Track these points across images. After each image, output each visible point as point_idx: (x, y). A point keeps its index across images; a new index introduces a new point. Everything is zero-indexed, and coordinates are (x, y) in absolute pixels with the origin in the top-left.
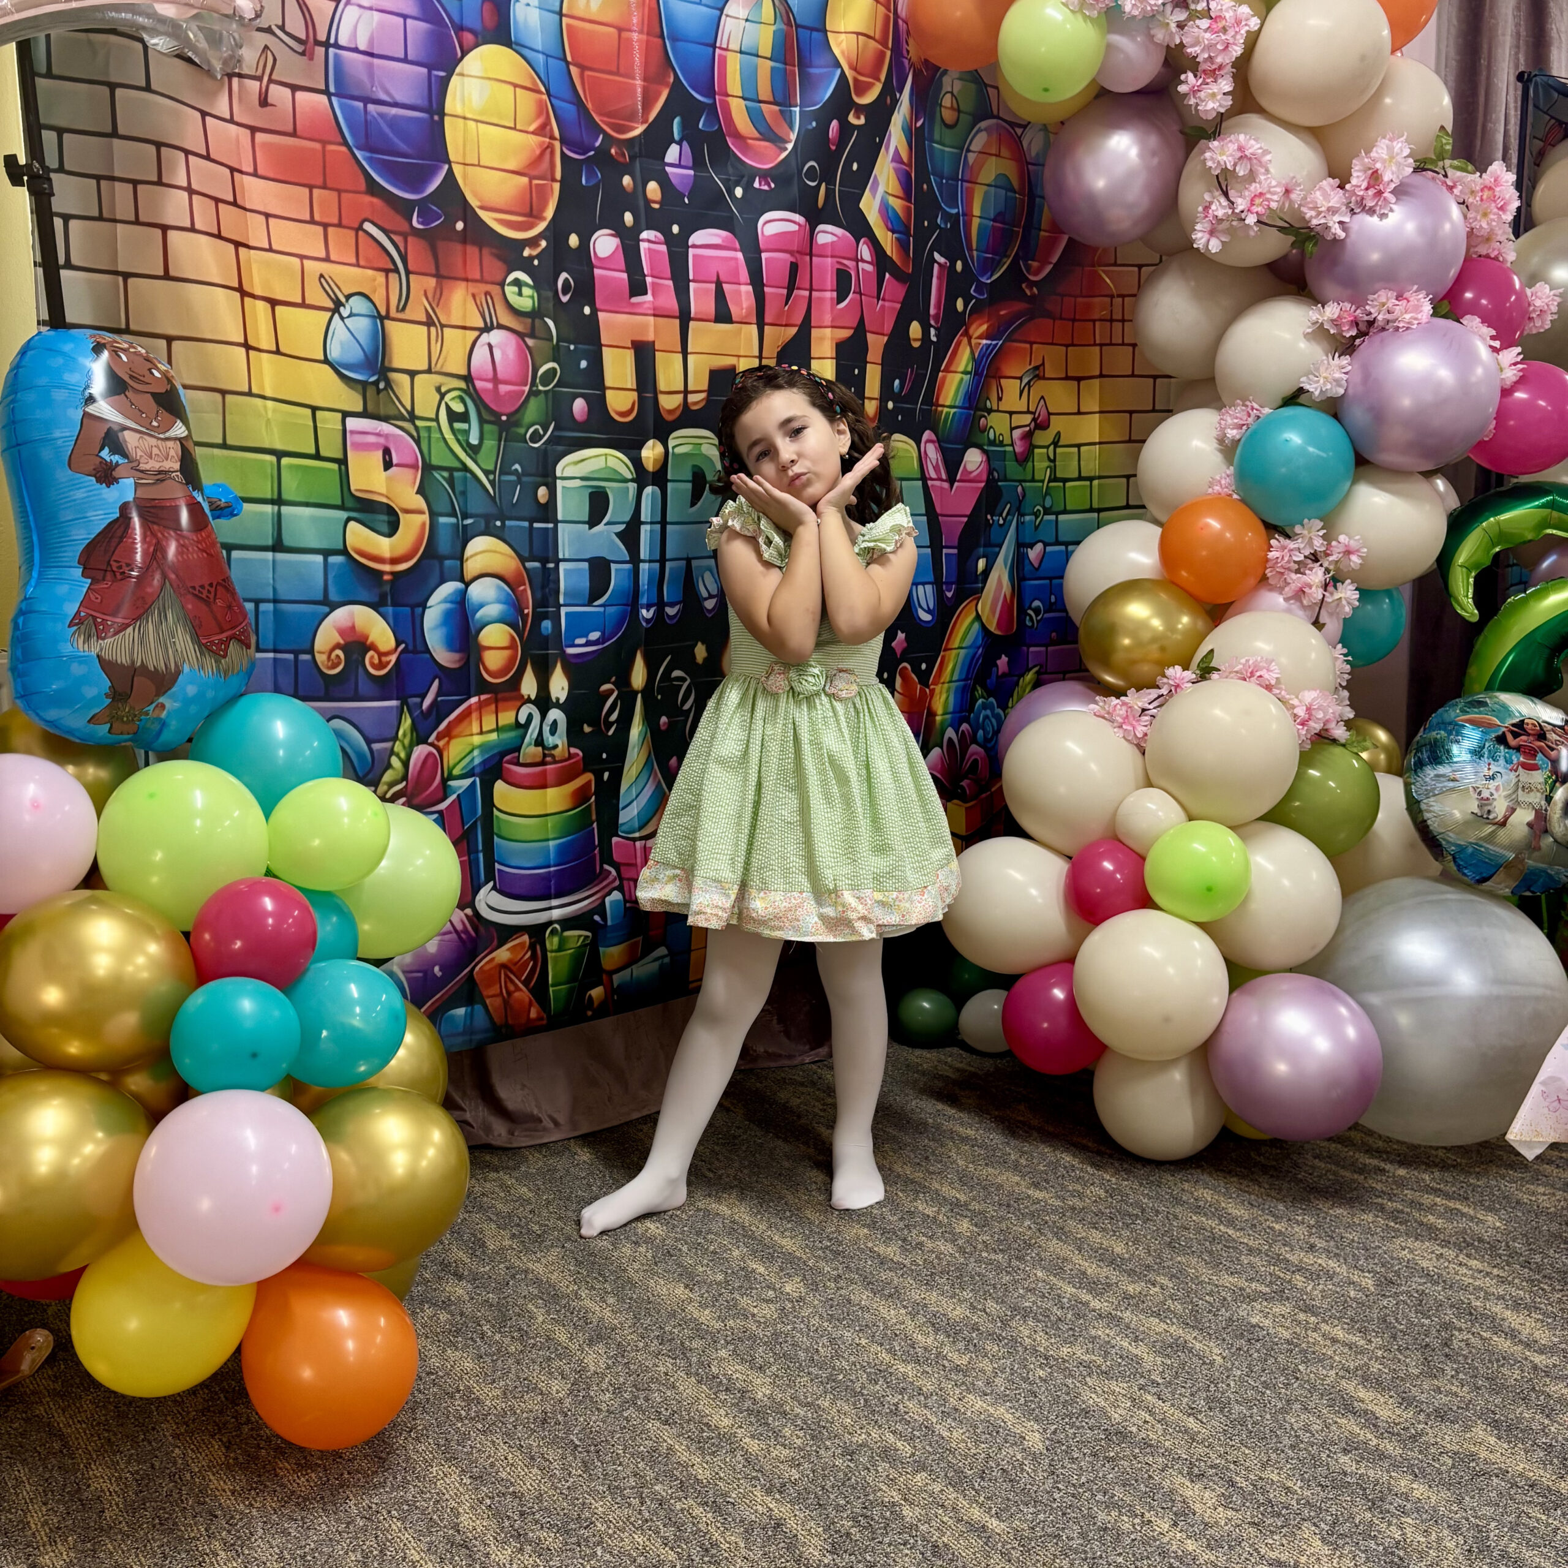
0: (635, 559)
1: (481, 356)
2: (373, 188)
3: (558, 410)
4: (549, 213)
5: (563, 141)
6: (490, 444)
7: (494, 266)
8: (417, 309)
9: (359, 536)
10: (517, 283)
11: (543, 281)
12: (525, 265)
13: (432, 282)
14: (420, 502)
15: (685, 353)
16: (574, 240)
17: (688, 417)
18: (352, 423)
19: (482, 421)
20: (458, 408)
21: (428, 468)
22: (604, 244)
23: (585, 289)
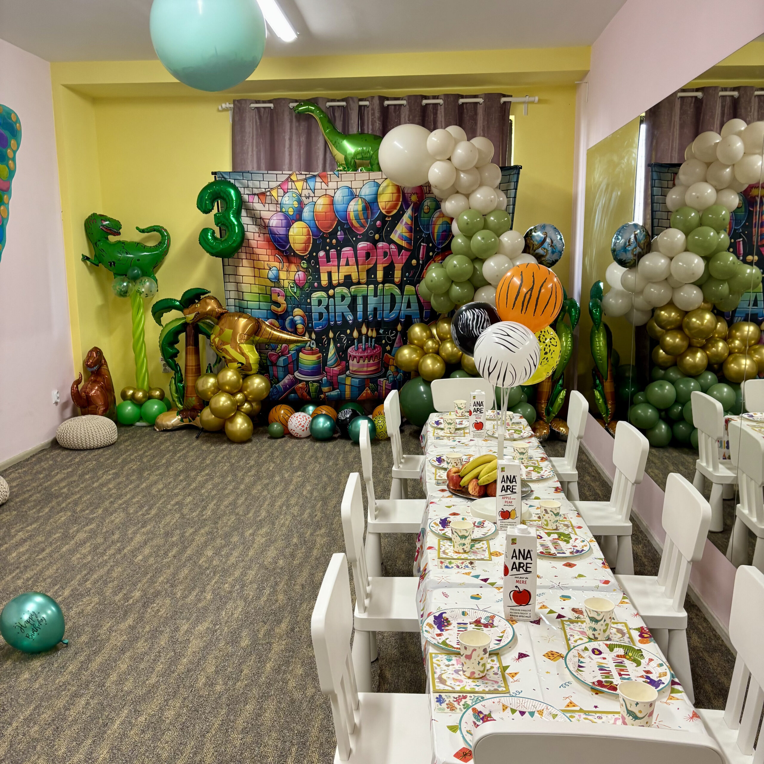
0: (328, 312)
1: (297, 276)
2: (277, 249)
3: (311, 285)
4: (309, 249)
5: (313, 236)
6: (298, 292)
7: (299, 261)
8: (285, 269)
9: (274, 307)
10: (303, 263)
11: (308, 262)
12: (305, 260)
13: (287, 264)
14: (285, 302)
15: (339, 272)
16: (314, 254)
17: (339, 285)
18: (272, 288)
19: (297, 288)
20: (292, 285)
21: (286, 296)
22: (322, 254)
23: (317, 263)
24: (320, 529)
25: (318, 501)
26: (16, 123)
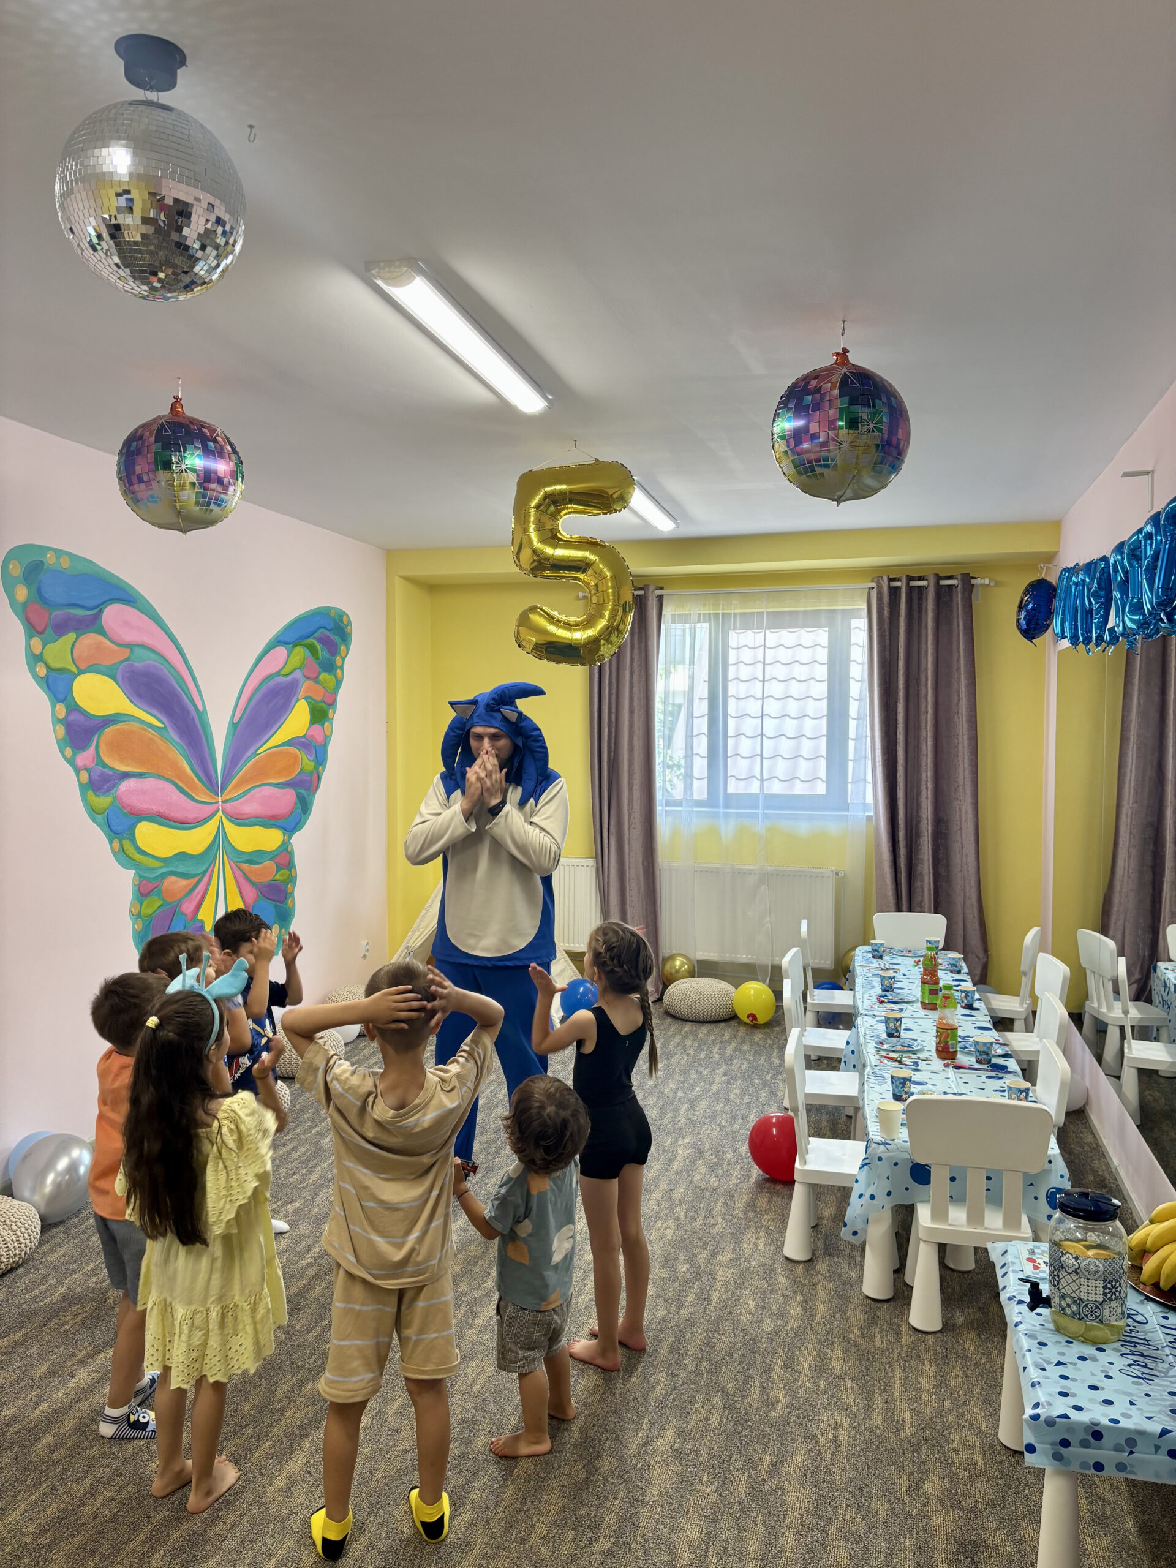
24: (683, 1138)
25: (683, 1103)
26: (347, 626)
